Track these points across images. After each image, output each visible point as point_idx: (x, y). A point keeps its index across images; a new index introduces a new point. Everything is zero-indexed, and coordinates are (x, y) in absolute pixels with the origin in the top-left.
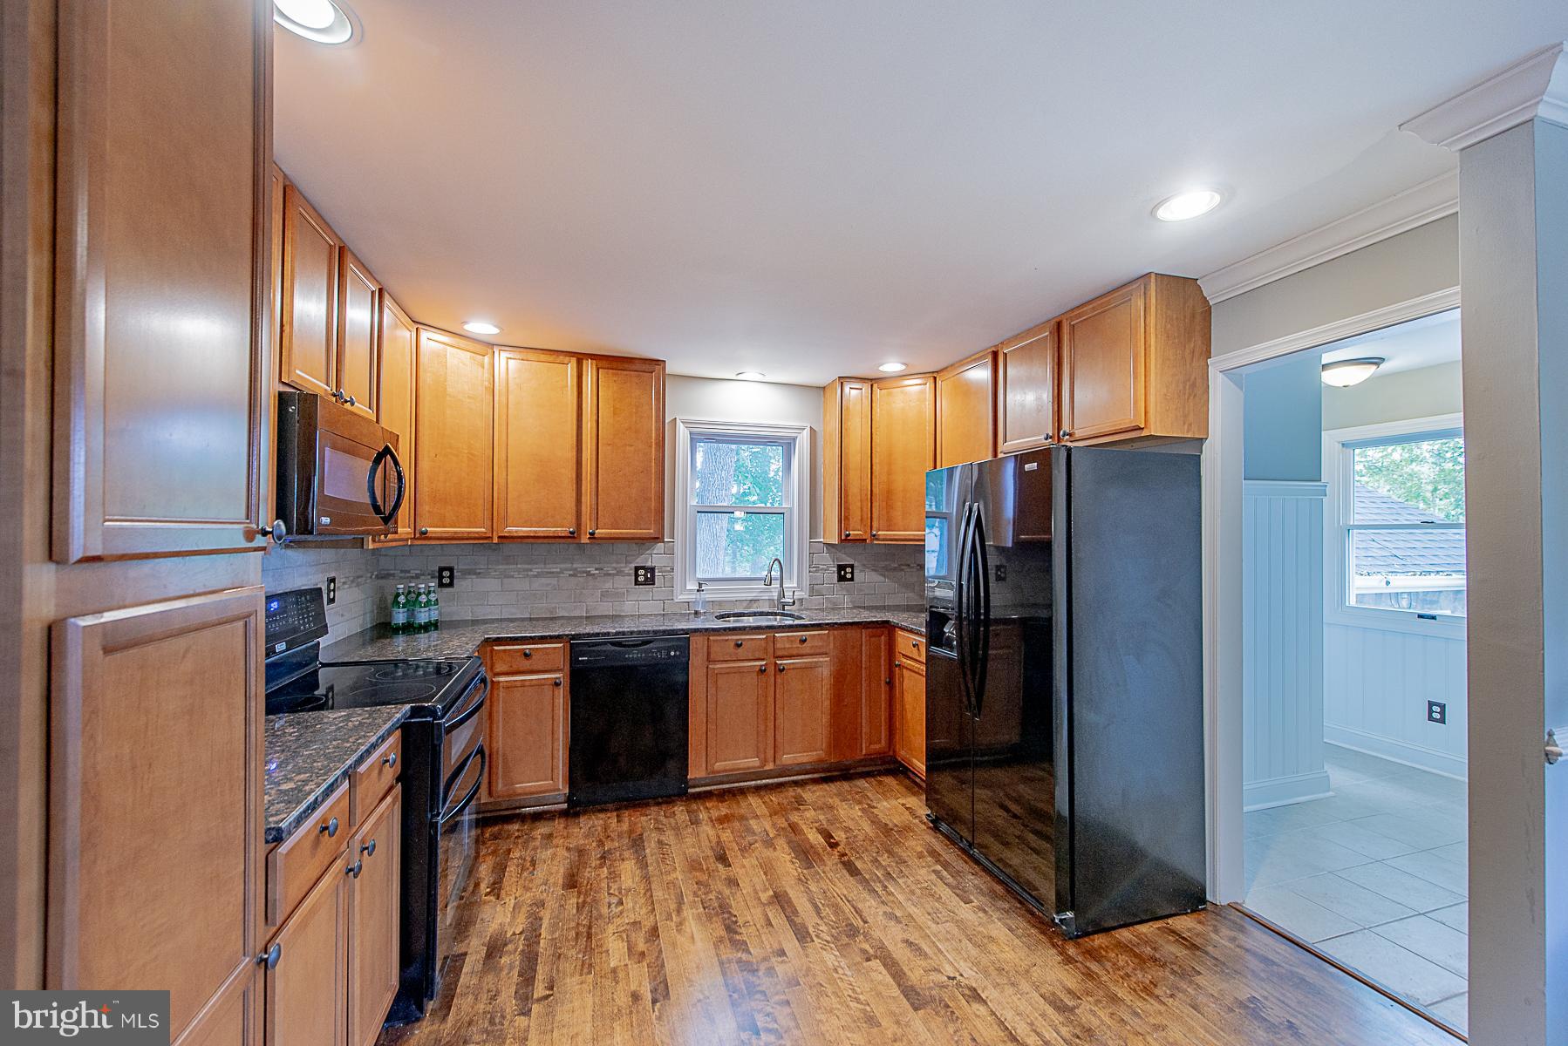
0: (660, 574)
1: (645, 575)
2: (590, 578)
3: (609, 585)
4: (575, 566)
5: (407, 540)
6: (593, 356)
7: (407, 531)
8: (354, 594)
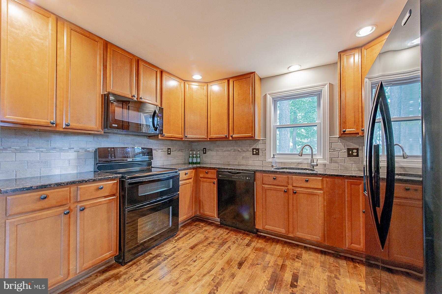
0: (261, 151)
1: (256, 151)
2: (239, 152)
3: (244, 155)
4: (235, 148)
5: (182, 138)
6: (232, 78)
7: (180, 136)
8: (180, 153)
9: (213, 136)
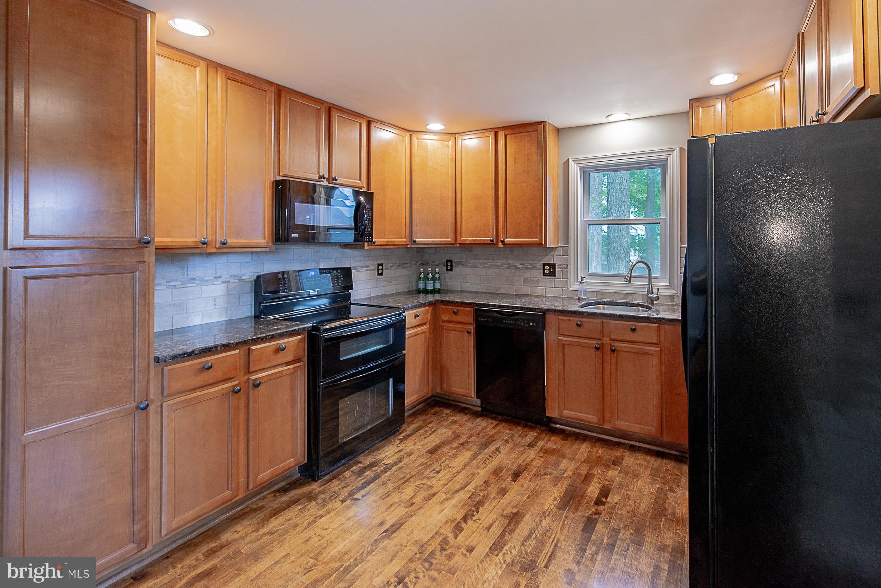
0: (559, 269)
1: (549, 270)
2: (517, 270)
3: (528, 275)
4: (509, 261)
5: (407, 244)
6: (503, 128)
7: (403, 240)
8: (401, 272)
9: (466, 240)
